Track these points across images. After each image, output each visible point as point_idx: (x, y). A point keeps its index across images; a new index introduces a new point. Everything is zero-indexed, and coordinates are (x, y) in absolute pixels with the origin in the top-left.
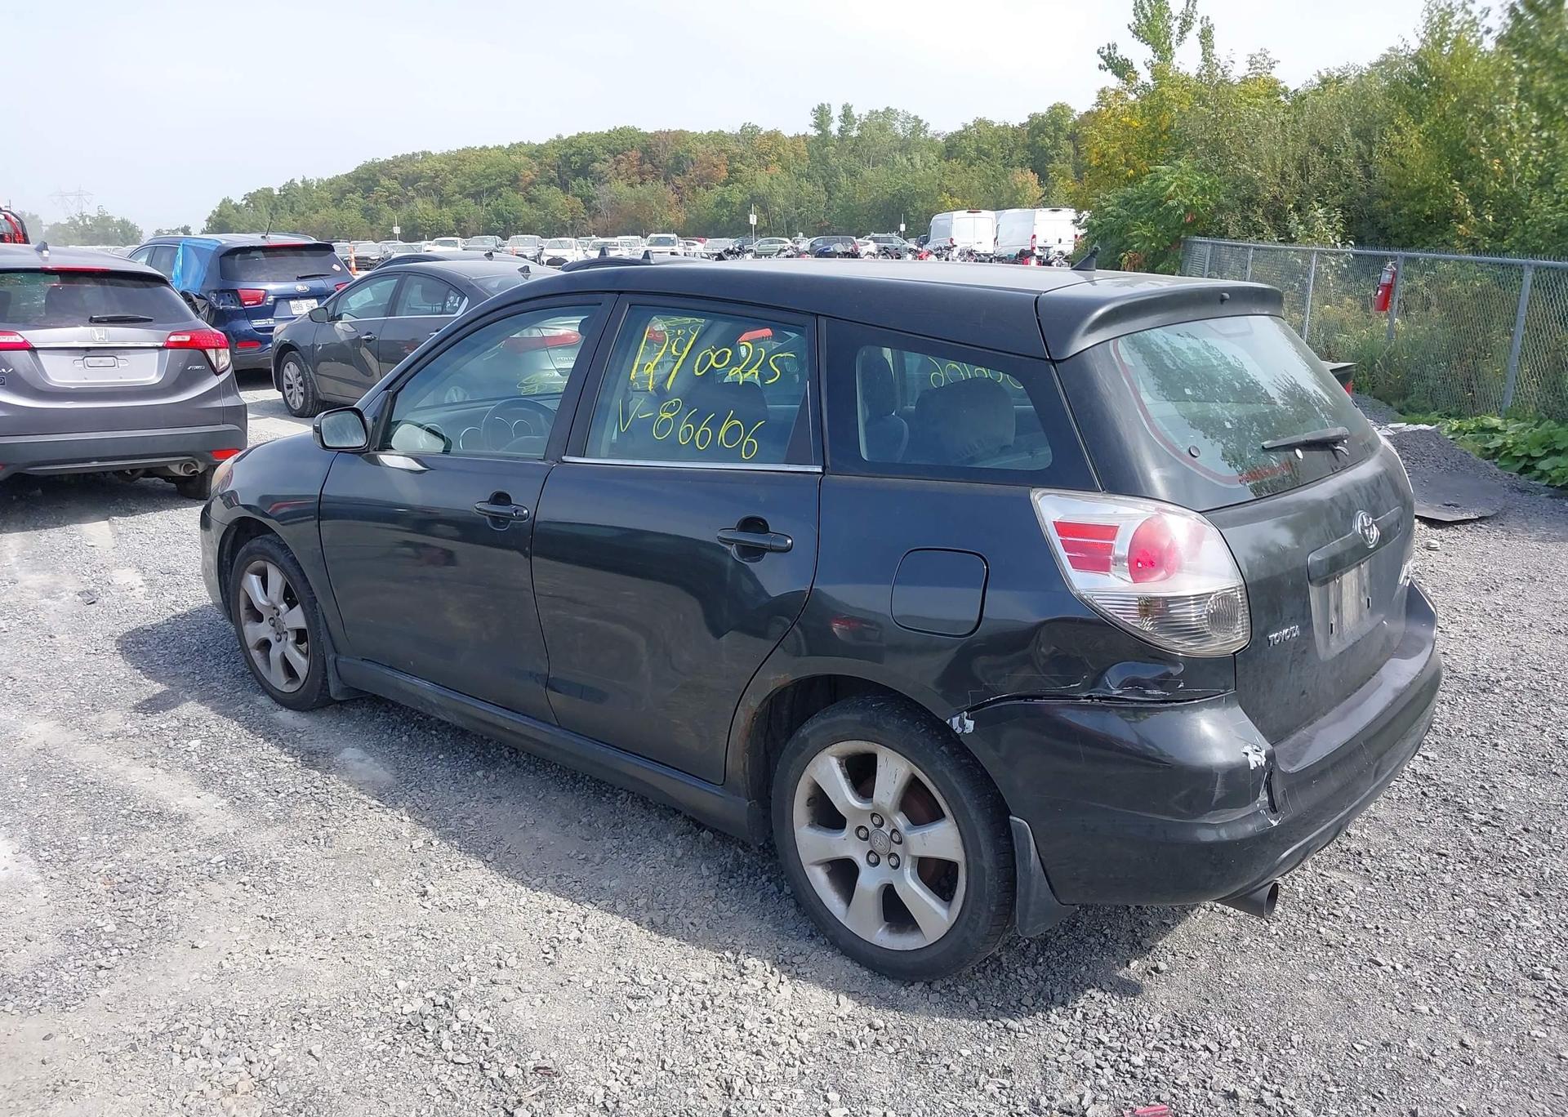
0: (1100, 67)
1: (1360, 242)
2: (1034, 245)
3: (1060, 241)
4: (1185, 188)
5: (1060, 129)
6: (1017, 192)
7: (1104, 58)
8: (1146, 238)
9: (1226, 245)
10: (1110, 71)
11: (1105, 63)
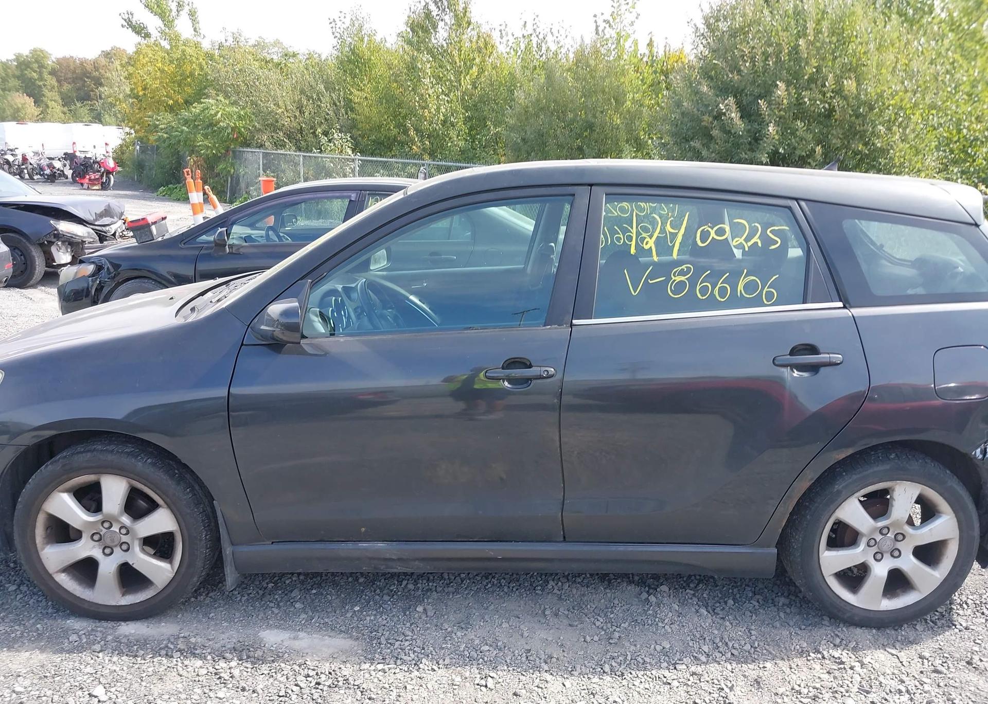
0: (123, 26)
1: (362, 152)
2: (75, 149)
3: (94, 147)
4: (229, 116)
5: (42, 66)
6: (18, 110)
7: (125, 20)
8: (208, 147)
9: (248, 152)
10: (130, 29)
11: (126, 24)
